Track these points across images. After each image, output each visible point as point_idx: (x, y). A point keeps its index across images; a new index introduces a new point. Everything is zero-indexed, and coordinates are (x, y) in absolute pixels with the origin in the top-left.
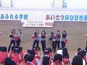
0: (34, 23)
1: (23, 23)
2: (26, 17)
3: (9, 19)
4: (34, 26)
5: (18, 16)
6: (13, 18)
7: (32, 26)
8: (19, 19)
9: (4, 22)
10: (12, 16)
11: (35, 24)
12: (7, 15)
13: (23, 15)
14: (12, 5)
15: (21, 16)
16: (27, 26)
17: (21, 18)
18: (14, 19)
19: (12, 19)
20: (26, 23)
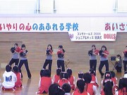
0: (87, 35)
1: (72, 36)
2: (76, 27)
3: (51, 30)
4: (87, 40)
5: (64, 25)
6: (57, 29)
7: (84, 40)
8: (65, 30)
10: (55, 25)
11: (89, 36)
12: (48, 24)
13: (72, 24)
14: (55, 11)
15: (68, 25)
16: (78, 40)
17: (69, 29)
18: (59, 31)
19: (55, 31)
20: (75, 36)
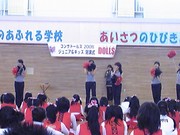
0: (75, 49)
1: (53, 50)
2: (58, 36)
3: (23, 41)
4: (75, 55)
5: (43, 33)
6: (31, 39)
7: (70, 55)
8: (43, 41)
9: (12, 47)
10: (29, 34)
11: (78, 50)
12: (19, 31)
13: (53, 32)
14: (29, 12)
15: (48, 33)
16: (61, 55)
17: (49, 39)
18: (35, 41)
19: (29, 41)
20: (58, 49)
